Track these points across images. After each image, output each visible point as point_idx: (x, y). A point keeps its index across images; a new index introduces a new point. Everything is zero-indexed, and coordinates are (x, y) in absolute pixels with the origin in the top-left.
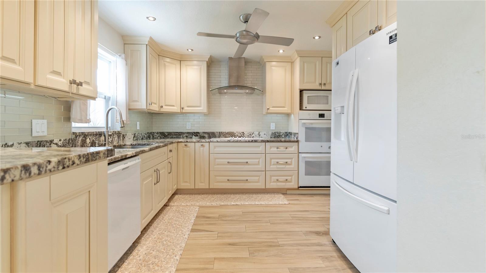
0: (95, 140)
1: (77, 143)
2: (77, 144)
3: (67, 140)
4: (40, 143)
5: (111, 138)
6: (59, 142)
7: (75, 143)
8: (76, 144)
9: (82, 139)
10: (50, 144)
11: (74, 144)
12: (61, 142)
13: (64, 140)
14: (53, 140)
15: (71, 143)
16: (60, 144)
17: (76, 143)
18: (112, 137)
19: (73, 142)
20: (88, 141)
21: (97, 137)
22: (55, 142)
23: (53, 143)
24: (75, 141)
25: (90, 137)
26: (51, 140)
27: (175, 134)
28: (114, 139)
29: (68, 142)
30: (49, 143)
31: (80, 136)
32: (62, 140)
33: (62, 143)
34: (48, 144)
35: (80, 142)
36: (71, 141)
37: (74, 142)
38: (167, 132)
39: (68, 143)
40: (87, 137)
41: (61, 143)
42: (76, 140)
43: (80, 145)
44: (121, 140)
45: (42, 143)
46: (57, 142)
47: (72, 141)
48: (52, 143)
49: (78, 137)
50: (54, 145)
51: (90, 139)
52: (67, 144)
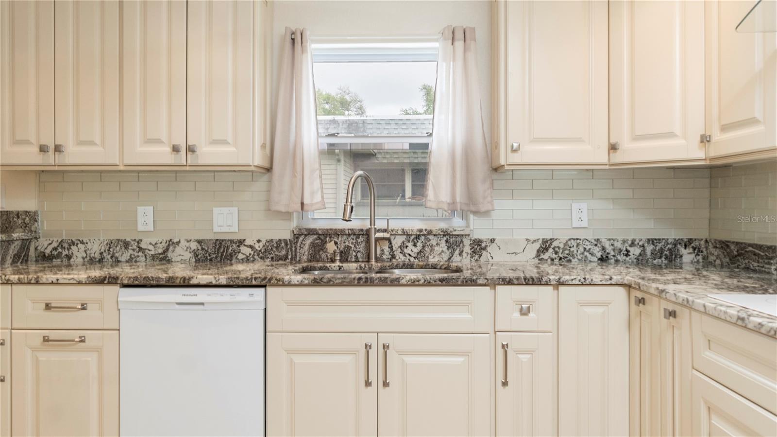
0: (353, 246)
1: (298, 248)
2: (298, 250)
3: (275, 242)
4: (221, 243)
5: (415, 245)
6: (257, 243)
7: (294, 249)
8: (295, 251)
9: (311, 243)
10: (239, 246)
11: (291, 250)
12: (261, 244)
13: (268, 242)
14: (244, 240)
15: (283, 248)
16: (259, 247)
17: (296, 249)
18: (419, 244)
19: (289, 246)
20: (331, 247)
21: (359, 241)
22: (247, 243)
23: (245, 245)
24: (293, 245)
25: (336, 240)
26: (241, 240)
27: (755, 254)
28: (432, 250)
29: (275, 245)
30: (236, 244)
31: (306, 235)
32: (264, 241)
33: (264, 246)
34: (234, 245)
35: (306, 247)
36: (283, 245)
37: (291, 246)
38: (737, 243)
39: (277, 248)
40: (328, 239)
41: (261, 247)
42: (297, 242)
43: (306, 253)
44: (464, 254)
45: (223, 243)
46: (253, 245)
47: (286, 244)
48: (241, 244)
49: (301, 238)
50: (245, 248)
51: (336, 243)
52: (275, 249)
